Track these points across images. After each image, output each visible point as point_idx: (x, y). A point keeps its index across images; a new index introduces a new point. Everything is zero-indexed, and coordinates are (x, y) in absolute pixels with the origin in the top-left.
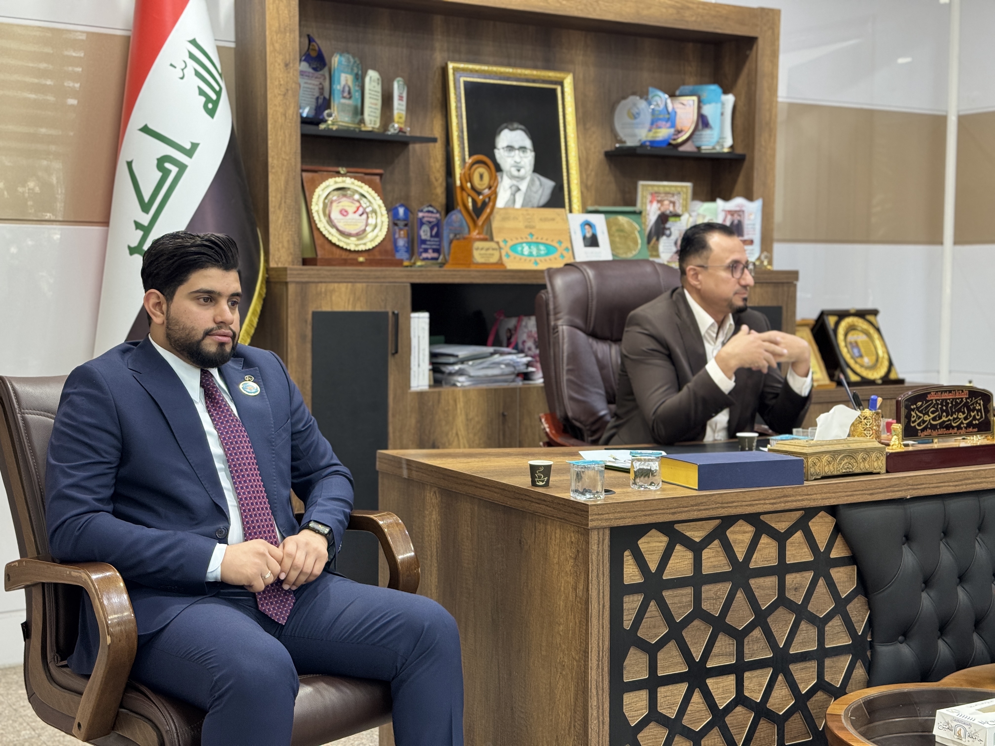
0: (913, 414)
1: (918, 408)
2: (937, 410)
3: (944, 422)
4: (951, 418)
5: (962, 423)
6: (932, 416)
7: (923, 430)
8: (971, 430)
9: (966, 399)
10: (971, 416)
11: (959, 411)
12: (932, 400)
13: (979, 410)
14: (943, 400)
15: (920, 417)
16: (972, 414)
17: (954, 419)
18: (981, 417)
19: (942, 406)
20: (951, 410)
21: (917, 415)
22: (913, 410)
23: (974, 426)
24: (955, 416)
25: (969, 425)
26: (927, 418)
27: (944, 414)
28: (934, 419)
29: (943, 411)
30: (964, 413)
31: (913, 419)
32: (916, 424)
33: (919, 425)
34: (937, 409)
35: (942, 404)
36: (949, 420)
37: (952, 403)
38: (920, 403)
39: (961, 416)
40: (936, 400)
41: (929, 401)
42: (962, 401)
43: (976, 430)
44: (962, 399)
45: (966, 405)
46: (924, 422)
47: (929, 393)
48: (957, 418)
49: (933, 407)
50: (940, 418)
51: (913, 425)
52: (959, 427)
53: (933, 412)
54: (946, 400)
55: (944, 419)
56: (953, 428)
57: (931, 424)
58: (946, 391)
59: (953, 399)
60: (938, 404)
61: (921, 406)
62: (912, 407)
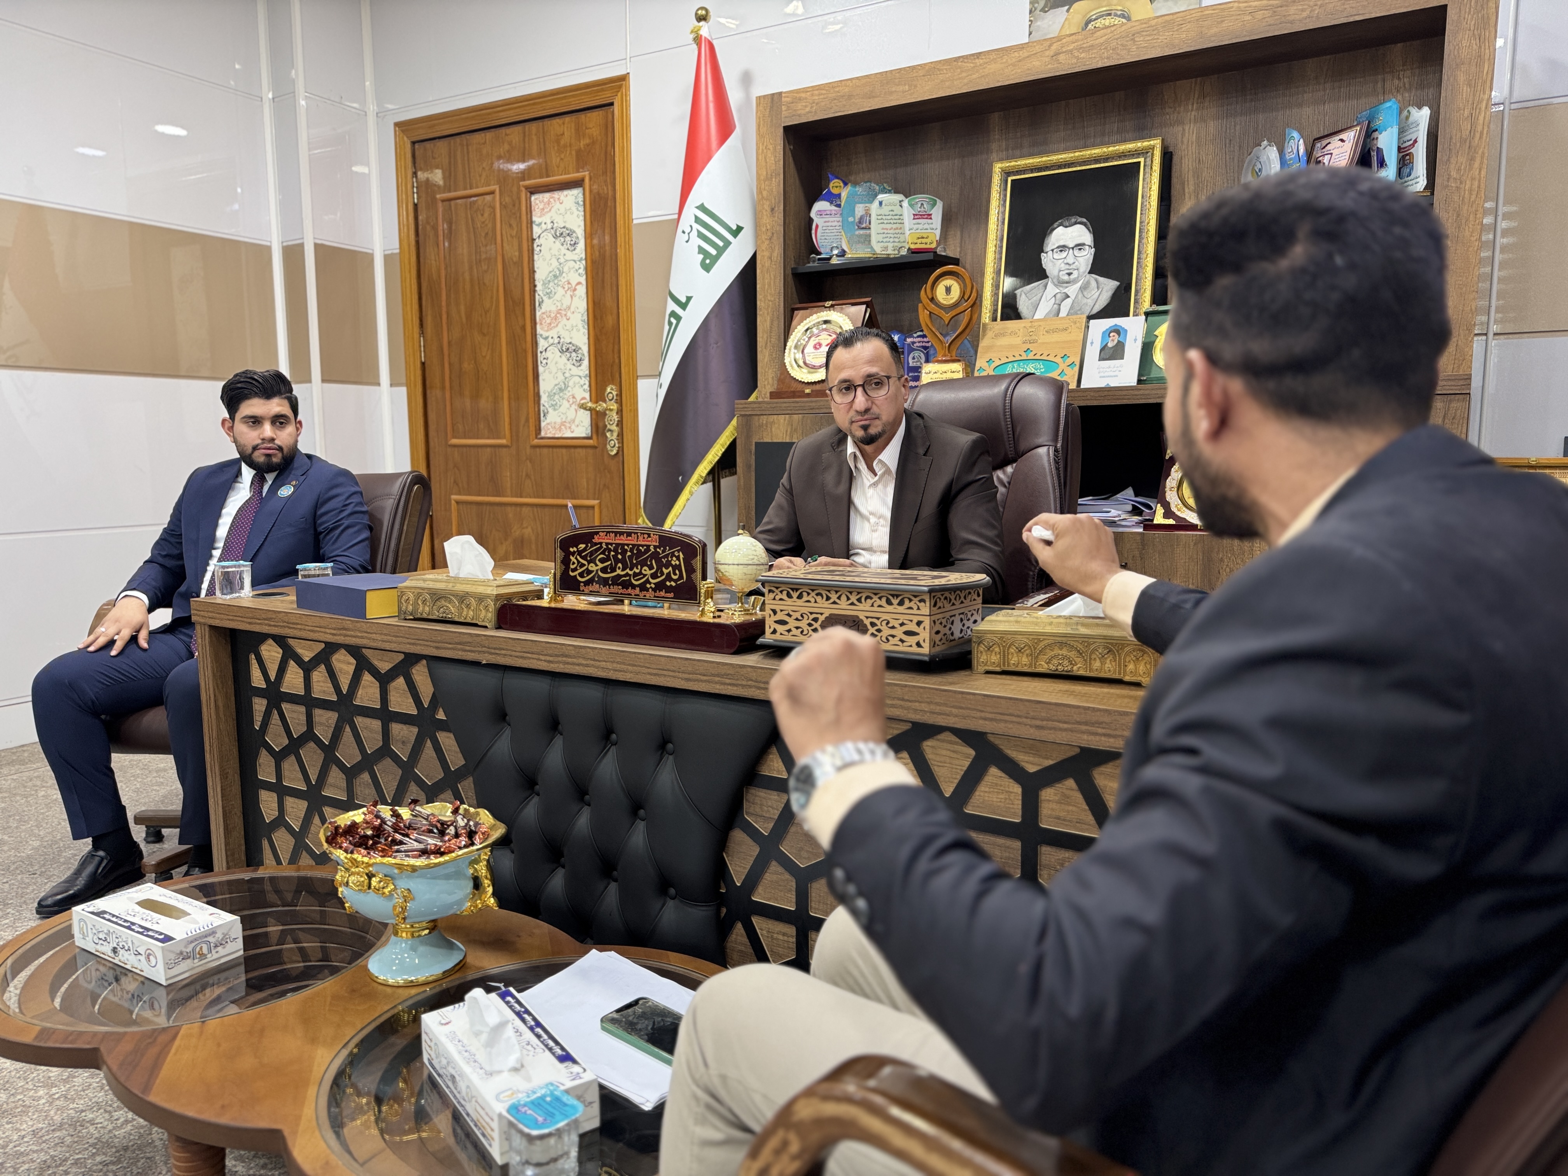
0: (573, 559)
1: (580, 553)
2: (608, 559)
3: (619, 576)
4: (631, 573)
5: (648, 581)
6: (601, 565)
7: (587, 583)
8: (663, 593)
9: (655, 547)
10: (662, 573)
11: (643, 564)
12: (601, 543)
13: (677, 567)
14: (618, 545)
15: (583, 565)
16: (665, 571)
17: (635, 575)
18: (681, 577)
19: (617, 553)
20: (631, 561)
21: (579, 562)
22: (573, 554)
23: (669, 589)
24: (637, 571)
25: (660, 586)
26: (592, 567)
27: (620, 565)
28: (604, 570)
29: (617, 561)
30: (651, 568)
31: (572, 567)
32: (576, 573)
33: (581, 575)
34: (608, 556)
35: (615, 550)
36: (627, 575)
37: (631, 551)
38: (582, 546)
39: (647, 571)
40: (607, 544)
41: (596, 544)
42: (648, 550)
43: (672, 595)
44: (648, 546)
45: (655, 555)
46: (589, 572)
47: (597, 533)
48: (640, 573)
49: (602, 553)
50: (613, 570)
51: (572, 574)
52: (643, 587)
53: (602, 561)
54: (623, 545)
55: (619, 572)
56: (634, 587)
57: (599, 576)
58: (621, 533)
59: (634, 545)
60: (610, 550)
61: (585, 550)
62: (571, 550)
